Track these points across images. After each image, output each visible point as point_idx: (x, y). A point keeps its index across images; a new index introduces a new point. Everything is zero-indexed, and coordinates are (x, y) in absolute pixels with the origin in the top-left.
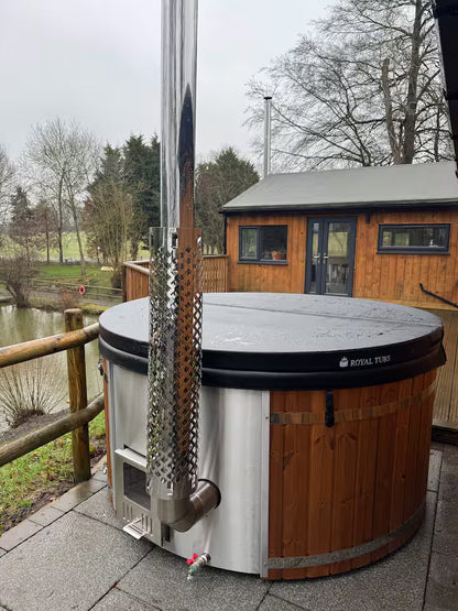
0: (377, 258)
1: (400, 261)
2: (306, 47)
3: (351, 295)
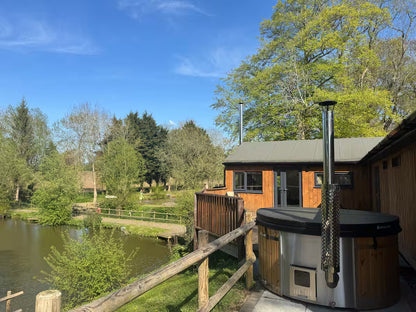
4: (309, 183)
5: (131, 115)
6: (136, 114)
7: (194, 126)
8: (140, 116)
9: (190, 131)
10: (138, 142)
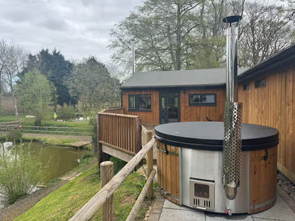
0: (189, 107)
1: (198, 108)
2: (133, 17)
3: (179, 121)
4: (185, 102)
5: (43, 51)
6: (47, 51)
7: (95, 61)
8: (51, 52)
9: (92, 64)
10: (50, 73)
